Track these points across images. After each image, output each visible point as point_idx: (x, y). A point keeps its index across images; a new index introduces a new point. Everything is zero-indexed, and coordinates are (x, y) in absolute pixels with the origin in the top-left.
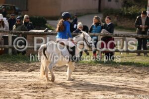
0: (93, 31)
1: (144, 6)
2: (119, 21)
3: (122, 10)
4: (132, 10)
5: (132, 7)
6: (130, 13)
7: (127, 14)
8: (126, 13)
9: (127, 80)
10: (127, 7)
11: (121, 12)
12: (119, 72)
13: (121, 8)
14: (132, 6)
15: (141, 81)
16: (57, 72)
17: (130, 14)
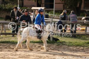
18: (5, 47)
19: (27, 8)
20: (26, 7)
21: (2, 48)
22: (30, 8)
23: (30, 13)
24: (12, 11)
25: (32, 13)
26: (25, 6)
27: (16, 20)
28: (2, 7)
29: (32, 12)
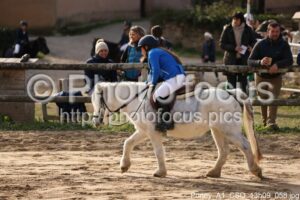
0: (130, 58)
1: (240, 3)
2: (187, 36)
3: (192, 12)
4: (213, 12)
5: (215, 6)
6: (208, 17)
7: (203, 20)
8: (200, 18)
9: (207, 165)
10: (203, 6)
11: (189, 17)
12: (189, 148)
13: (189, 7)
14: (214, 3)
15: (236, 166)
16: (51, 153)
17: (209, 21)
18: (206, 144)
19: (278, 16)
20: (273, 12)
21: (195, 149)
22: (288, 16)
23: (286, 34)
24: (225, 28)
25: (295, 33)
26: (269, 10)
27: (238, 56)
28: (194, 15)
29: (295, 29)
